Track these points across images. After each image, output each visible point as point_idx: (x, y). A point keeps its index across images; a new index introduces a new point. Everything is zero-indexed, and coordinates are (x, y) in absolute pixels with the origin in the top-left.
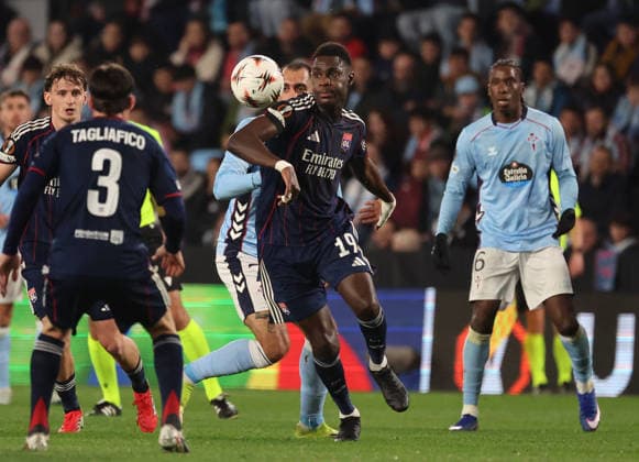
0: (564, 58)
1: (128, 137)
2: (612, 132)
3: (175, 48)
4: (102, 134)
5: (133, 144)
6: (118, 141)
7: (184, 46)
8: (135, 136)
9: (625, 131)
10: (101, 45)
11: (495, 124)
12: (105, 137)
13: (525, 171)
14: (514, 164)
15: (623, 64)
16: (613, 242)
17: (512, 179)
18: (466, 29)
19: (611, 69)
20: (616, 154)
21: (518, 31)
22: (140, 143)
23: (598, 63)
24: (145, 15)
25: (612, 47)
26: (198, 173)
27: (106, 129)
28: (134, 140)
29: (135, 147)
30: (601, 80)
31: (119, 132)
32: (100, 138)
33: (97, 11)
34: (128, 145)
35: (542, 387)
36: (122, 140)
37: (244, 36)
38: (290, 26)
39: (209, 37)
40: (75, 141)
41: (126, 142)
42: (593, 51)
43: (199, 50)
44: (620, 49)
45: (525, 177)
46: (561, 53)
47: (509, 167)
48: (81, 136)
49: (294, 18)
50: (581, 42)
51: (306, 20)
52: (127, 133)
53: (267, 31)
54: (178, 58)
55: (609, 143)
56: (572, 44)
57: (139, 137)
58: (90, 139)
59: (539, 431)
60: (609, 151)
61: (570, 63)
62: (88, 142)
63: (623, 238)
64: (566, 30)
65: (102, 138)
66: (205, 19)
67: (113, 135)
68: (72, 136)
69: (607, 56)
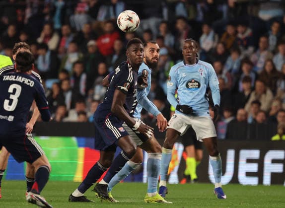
0: (205, 40)
1: (26, 81)
2: (225, 71)
3: (39, 36)
4: (15, 78)
5: (28, 84)
6: (22, 82)
7: (43, 35)
8: (30, 81)
9: (230, 71)
10: (7, 35)
11: (185, 65)
12: (16, 80)
13: (197, 84)
14: (193, 81)
15: (229, 43)
16: (225, 118)
17: (192, 87)
18: (163, 27)
19: (225, 45)
20: (227, 81)
21: (185, 28)
22: (32, 84)
23: (219, 42)
24: (26, 21)
25: (224, 35)
26: (49, 89)
27: (18, 77)
28: (29, 82)
29: (29, 86)
30: (220, 49)
31: (23, 78)
32: (14, 80)
33: (5, 20)
34: (26, 84)
35: (195, 180)
36: (24, 82)
37: (69, 31)
38: (88, 26)
39: (53, 31)
40: (4, 80)
41: (25, 83)
42: (217, 37)
43: (49, 37)
44: (228, 36)
45: (197, 87)
46: (203, 38)
47: (191, 82)
48: (7, 78)
49: (89, 23)
50: (212, 33)
51: (95, 24)
52: (26, 79)
53: (78, 29)
54: (40, 40)
55: (223, 76)
56: (208, 34)
57: (31, 82)
58: (10, 80)
59: (194, 199)
60: (223, 80)
61: (207, 42)
62: (9, 80)
63: (229, 117)
64: (205, 28)
65: (15, 80)
66: (52, 24)
67: (20, 79)
68: (3, 77)
69: (223, 39)
